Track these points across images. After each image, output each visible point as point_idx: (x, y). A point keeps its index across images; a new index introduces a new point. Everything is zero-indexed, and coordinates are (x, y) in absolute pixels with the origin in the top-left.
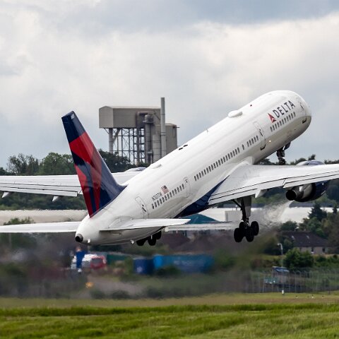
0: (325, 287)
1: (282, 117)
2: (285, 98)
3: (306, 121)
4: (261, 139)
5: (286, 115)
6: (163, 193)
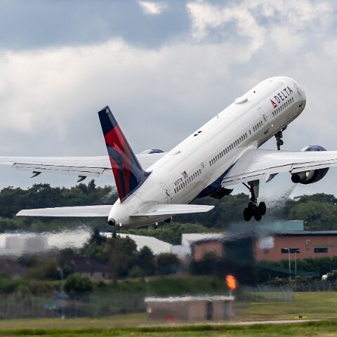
0: (105, 312)
1: (282, 102)
2: (283, 84)
3: (301, 105)
4: (265, 124)
5: (286, 100)
6: (183, 178)
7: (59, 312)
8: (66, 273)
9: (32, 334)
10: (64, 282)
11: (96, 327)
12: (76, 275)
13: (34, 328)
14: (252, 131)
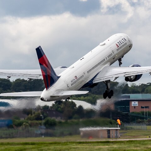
1: (121, 45)
2: (122, 37)
3: (130, 46)
4: (113, 55)
5: (123, 44)
6: (75, 79)
7: (41, 135)
8: (45, 117)
9: (29, 145)
10: (43, 121)
11: (58, 141)
12: (49, 118)
13: (30, 142)
14: (107, 58)
